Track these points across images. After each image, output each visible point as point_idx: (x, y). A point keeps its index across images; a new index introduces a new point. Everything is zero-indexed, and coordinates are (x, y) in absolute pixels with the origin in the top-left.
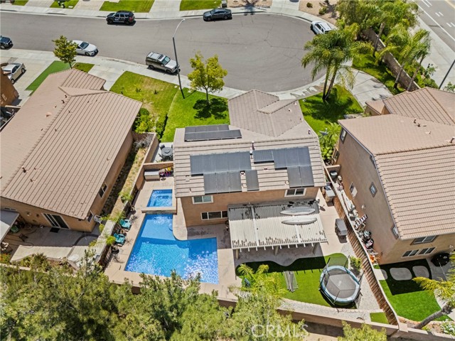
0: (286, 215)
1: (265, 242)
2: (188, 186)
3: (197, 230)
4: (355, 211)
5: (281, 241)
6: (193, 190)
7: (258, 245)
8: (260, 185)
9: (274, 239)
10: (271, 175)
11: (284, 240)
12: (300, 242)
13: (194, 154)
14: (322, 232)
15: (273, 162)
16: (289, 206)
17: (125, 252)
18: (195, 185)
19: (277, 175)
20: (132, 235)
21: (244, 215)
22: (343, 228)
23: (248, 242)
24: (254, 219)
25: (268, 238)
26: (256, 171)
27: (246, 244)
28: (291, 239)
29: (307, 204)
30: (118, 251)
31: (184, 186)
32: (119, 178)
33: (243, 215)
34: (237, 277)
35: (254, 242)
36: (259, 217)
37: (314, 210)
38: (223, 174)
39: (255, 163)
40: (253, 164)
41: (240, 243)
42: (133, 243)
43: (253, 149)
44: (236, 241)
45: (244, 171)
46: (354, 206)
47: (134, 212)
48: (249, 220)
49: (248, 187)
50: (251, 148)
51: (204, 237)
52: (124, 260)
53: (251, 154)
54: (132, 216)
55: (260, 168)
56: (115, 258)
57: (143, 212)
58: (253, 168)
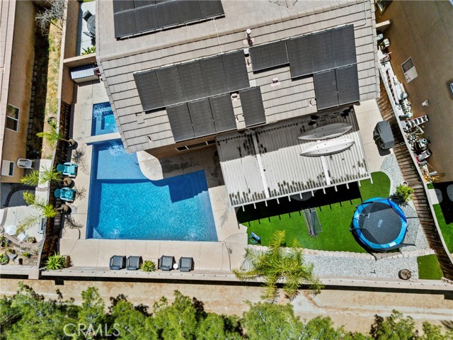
0: (307, 141)
1: (278, 190)
2: (144, 131)
3: (174, 162)
4: (406, 102)
5: (300, 186)
6: (154, 137)
7: (268, 198)
8: (267, 112)
9: (290, 184)
10: (285, 92)
11: (305, 184)
12: (329, 185)
13: (139, 69)
14: (361, 162)
15: (288, 65)
16: (311, 123)
17: (80, 209)
18: (156, 129)
19: (296, 89)
20: (83, 182)
21: (243, 149)
22: (388, 136)
23: (252, 193)
24: (258, 155)
25: (282, 183)
26: (258, 88)
27: (250, 196)
28: (316, 180)
29: (339, 117)
30: (70, 210)
31: (138, 133)
32: (34, 84)
33: (240, 149)
34: (240, 225)
35: (261, 192)
36: (266, 151)
37: (351, 127)
38: (201, 103)
39: (255, 73)
40: (251, 75)
41: (242, 196)
42: (87, 194)
43: (250, 43)
44: (235, 194)
45: (237, 92)
46: (405, 95)
47: (75, 145)
48: (250, 157)
49: (246, 121)
50: (246, 42)
51: (186, 171)
52: (82, 224)
53: (247, 55)
54: (74, 151)
55: (265, 80)
56: (69, 220)
57: (88, 144)
58: (253, 84)
